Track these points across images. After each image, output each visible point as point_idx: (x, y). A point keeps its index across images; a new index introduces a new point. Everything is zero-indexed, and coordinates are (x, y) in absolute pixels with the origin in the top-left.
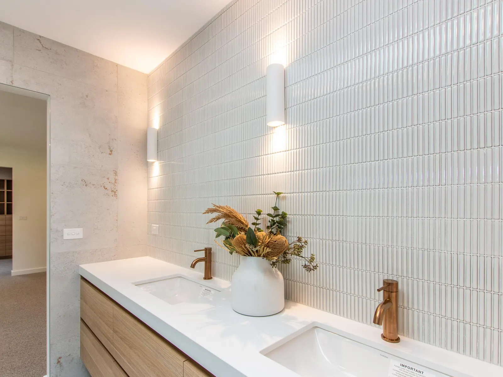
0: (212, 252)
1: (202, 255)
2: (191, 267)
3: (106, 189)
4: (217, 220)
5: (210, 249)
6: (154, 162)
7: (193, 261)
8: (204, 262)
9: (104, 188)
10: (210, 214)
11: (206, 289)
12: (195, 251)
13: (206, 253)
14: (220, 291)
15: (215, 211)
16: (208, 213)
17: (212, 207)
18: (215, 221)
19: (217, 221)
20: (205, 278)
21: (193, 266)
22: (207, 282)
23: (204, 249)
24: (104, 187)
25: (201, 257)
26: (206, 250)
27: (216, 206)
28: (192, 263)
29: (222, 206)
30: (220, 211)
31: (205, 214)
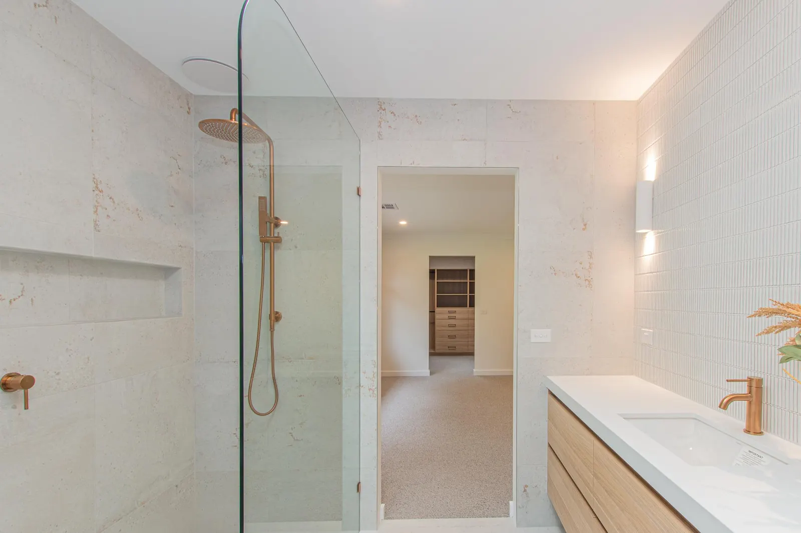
0: (763, 386)
1: (743, 389)
2: (720, 407)
3: (579, 277)
4: (782, 330)
5: (760, 381)
6: (646, 233)
7: (724, 397)
8: (746, 401)
9: (576, 277)
10: (764, 318)
11: (750, 452)
12: (727, 381)
13: (750, 387)
14: (787, 464)
15: (777, 313)
16: (760, 316)
17: (770, 305)
18: (776, 333)
19: (782, 332)
20: (748, 431)
21: (724, 406)
22: (752, 438)
23: (746, 378)
24: (576, 275)
25: (741, 393)
26: (750, 380)
27: (779, 303)
28: (721, 400)
29: (793, 303)
30: (789, 313)
31: (754, 318)
